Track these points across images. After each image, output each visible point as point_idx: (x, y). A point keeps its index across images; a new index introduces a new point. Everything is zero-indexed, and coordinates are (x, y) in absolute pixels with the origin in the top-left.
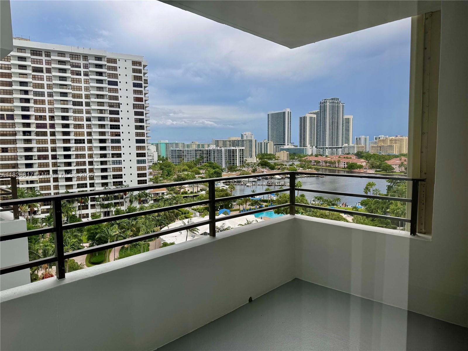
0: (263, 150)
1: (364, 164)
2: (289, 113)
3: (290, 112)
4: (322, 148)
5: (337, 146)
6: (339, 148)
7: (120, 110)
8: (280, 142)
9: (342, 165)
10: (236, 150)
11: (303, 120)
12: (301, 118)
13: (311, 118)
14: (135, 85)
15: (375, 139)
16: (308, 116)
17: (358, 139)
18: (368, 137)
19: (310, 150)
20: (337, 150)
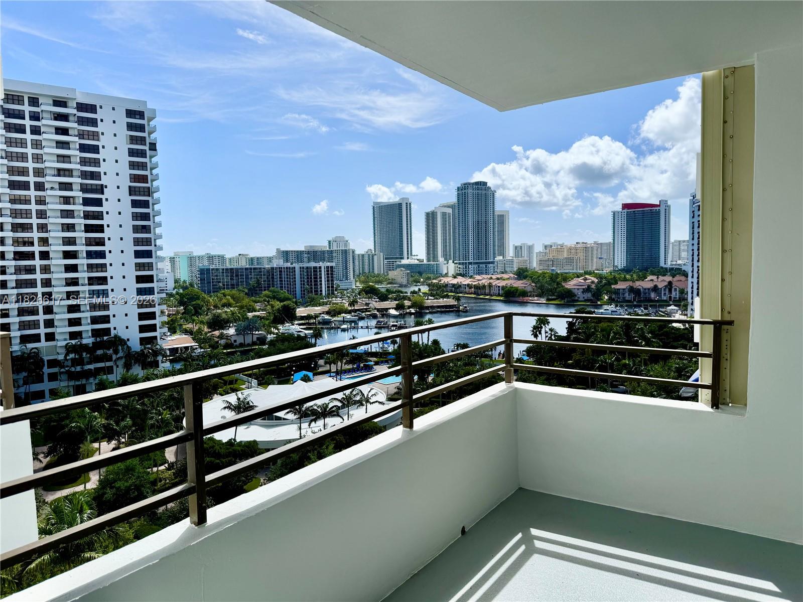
0: (366, 267)
1: (529, 289)
2: (408, 205)
4: (463, 263)
5: (486, 259)
6: (489, 263)
8: (394, 254)
9: (495, 291)
10: (320, 267)
11: (431, 218)
12: (428, 214)
13: (444, 214)
14: (132, 153)
16: (440, 211)
17: (519, 248)
19: (444, 266)
20: (486, 267)
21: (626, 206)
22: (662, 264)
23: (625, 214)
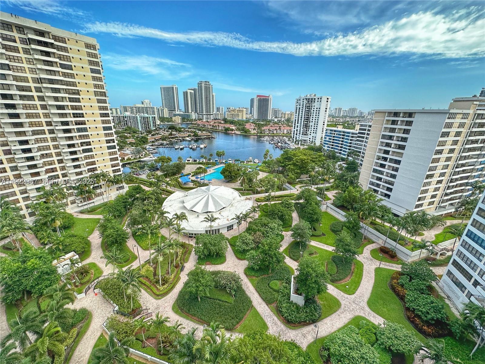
1: (234, 128)
3: (177, 87)
6: (211, 115)
7: (80, 97)
8: (172, 109)
9: (220, 128)
10: (149, 117)
11: (185, 94)
12: (184, 92)
13: (191, 93)
14: (93, 71)
15: (227, 109)
16: (189, 91)
17: (218, 108)
18: (224, 107)
19: (194, 116)
21: (258, 96)
22: (269, 118)
23: (258, 99)
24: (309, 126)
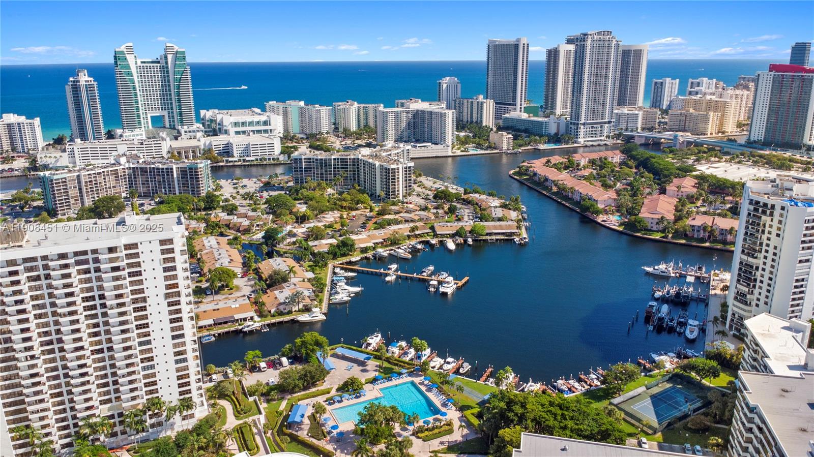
2: (526, 46)
3: (528, 44)
4: (574, 124)
5: (602, 119)
6: (605, 123)
7: (147, 304)
9: (577, 197)
10: (398, 169)
11: (553, 56)
12: (549, 51)
13: (568, 52)
14: (165, 269)
15: (689, 84)
16: (563, 48)
17: (659, 85)
18: (678, 80)
20: (601, 127)
21: (774, 68)
23: (772, 77)
24: (755, 280)
